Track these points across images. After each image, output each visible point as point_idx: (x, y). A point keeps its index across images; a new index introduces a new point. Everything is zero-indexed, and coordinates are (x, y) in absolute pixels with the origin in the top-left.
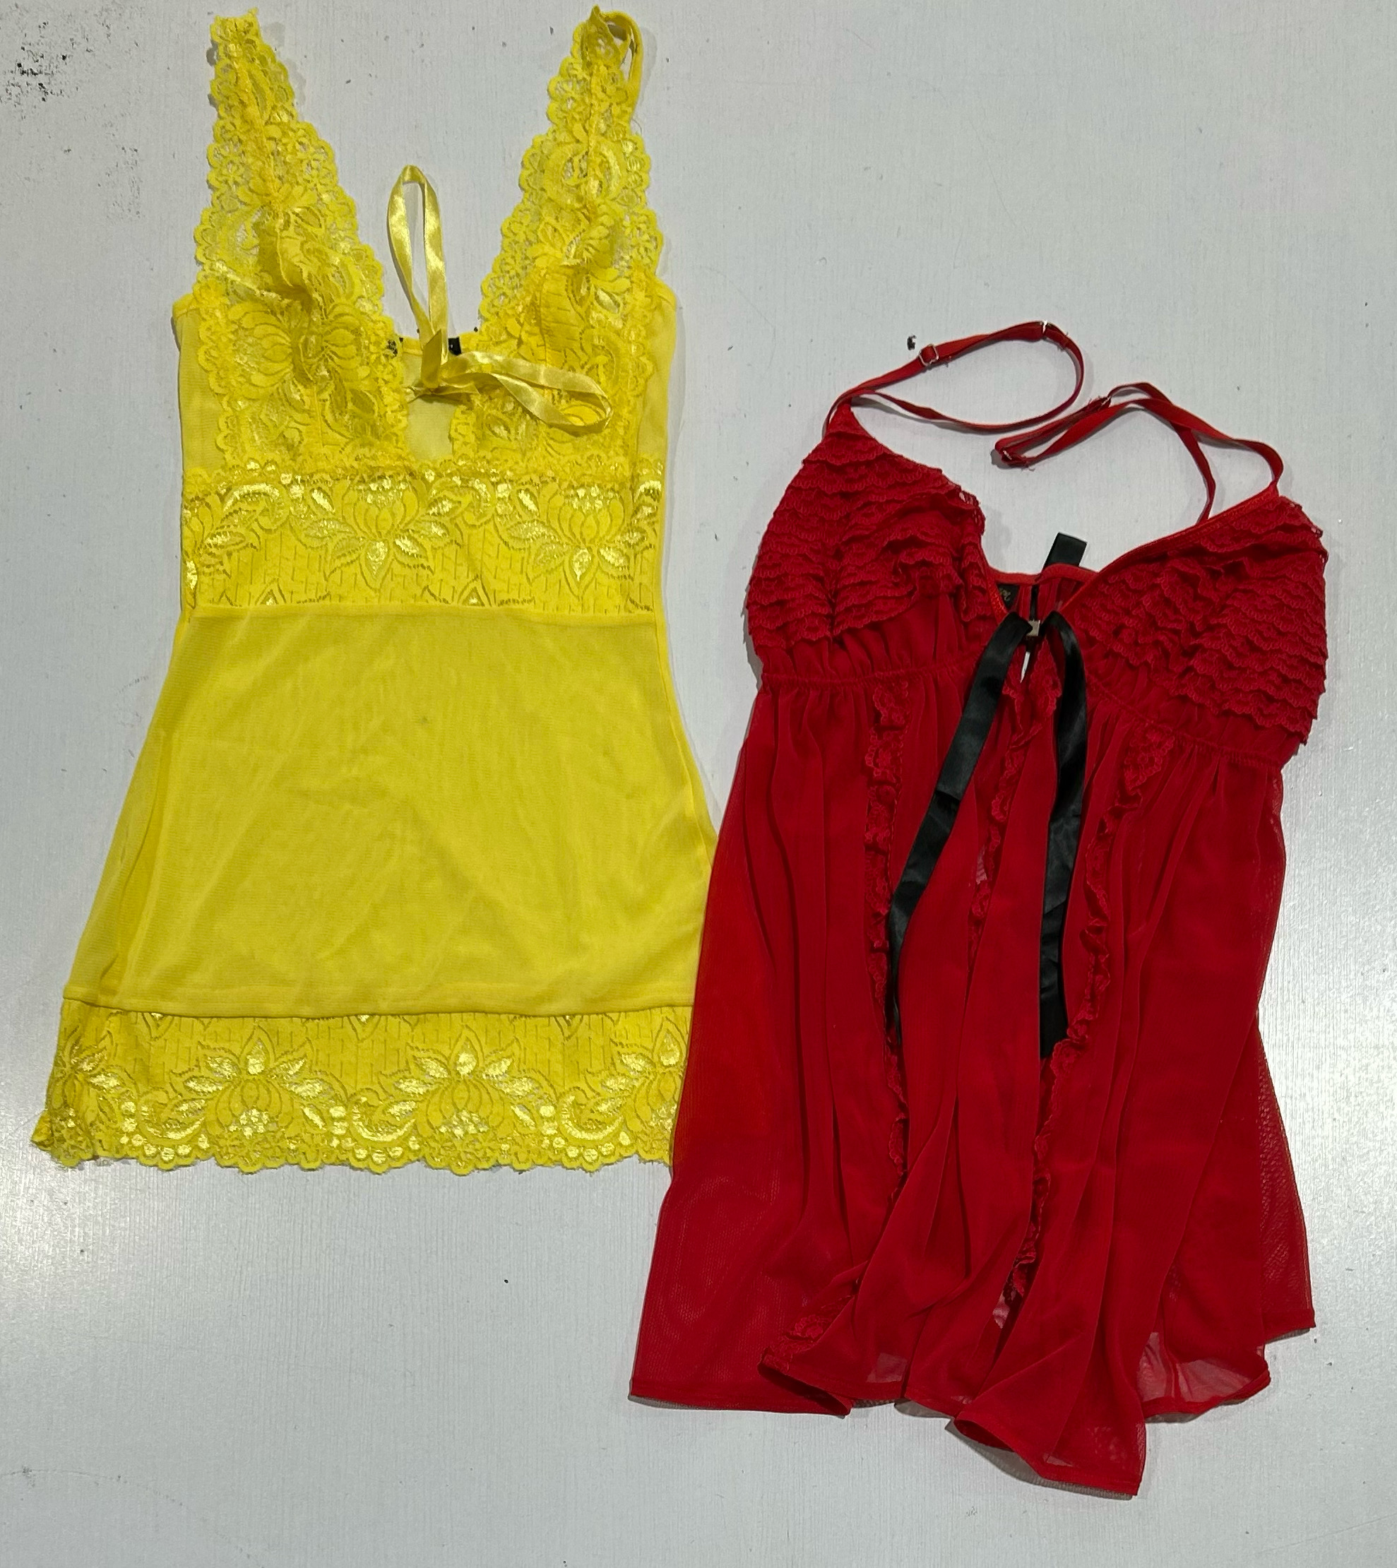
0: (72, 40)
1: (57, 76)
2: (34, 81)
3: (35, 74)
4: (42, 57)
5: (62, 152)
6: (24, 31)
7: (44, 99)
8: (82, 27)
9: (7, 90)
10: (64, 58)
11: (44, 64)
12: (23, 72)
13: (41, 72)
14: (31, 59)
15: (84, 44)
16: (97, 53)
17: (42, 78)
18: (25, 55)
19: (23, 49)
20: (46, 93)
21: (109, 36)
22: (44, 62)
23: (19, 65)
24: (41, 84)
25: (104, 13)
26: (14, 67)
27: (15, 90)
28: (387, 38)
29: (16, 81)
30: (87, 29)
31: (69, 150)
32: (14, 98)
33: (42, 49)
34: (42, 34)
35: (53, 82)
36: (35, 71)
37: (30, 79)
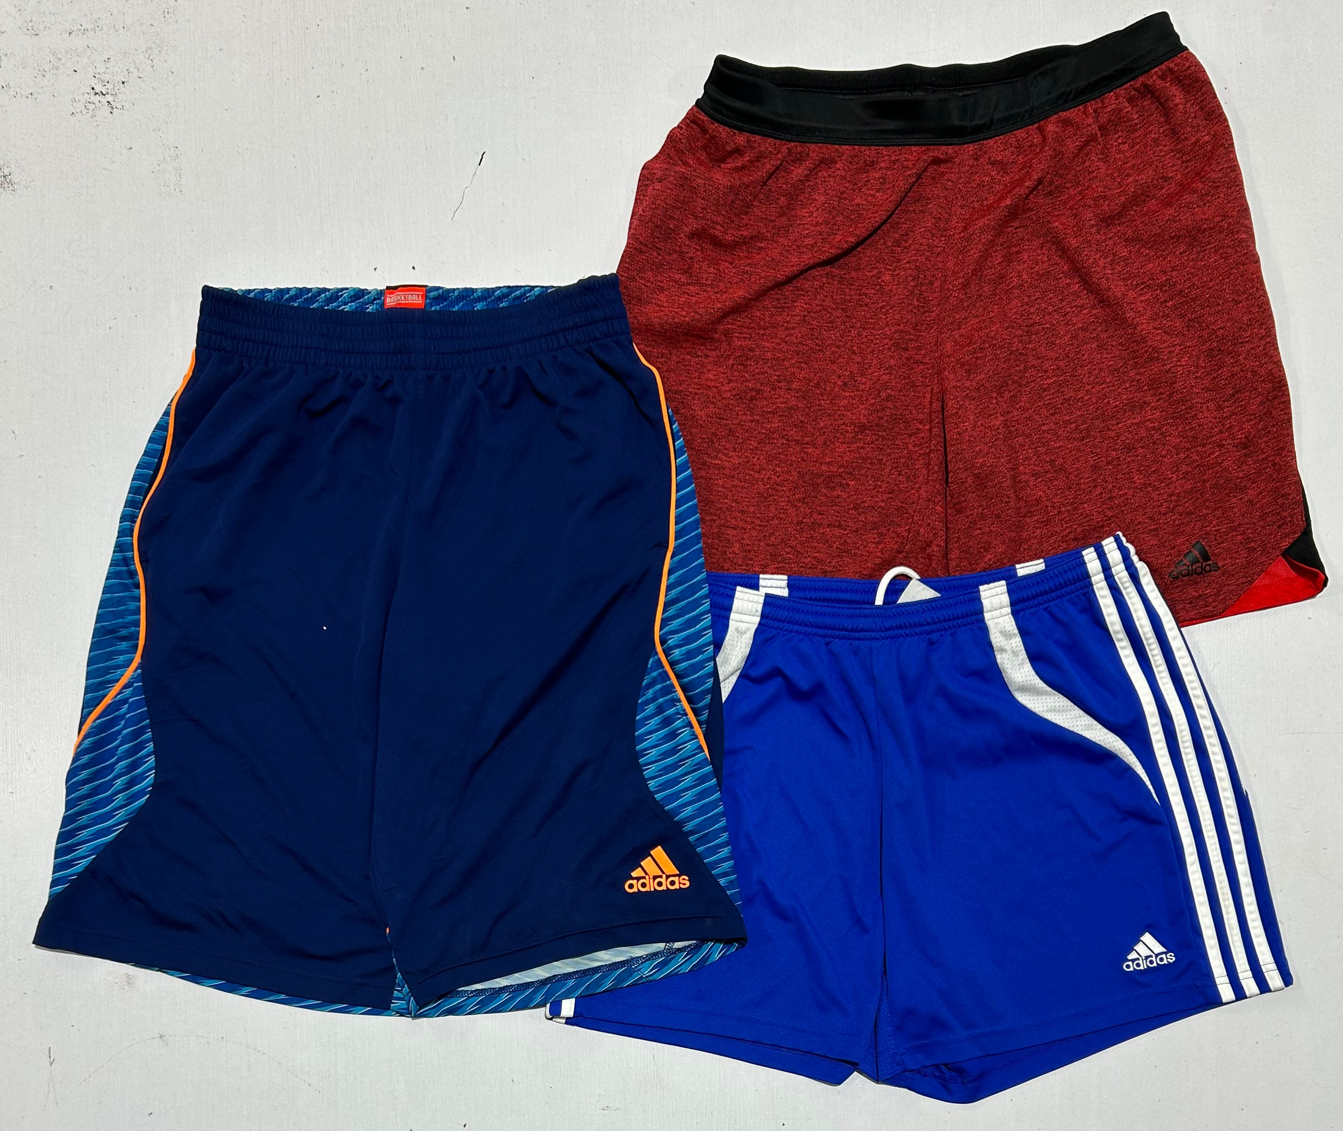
0: (127, 70)
1: (120, 96)
2: (104, 100)
3: (104, 95)
4: (108, 82)
5: (125, 151)
6: (95, 65)
7: (111, 113)
8: (134, 61)
9: (85, 106)
10: (123, 83)
11: (110, 88)
12: (96, 94)
13: (108, 93)
14: (101, 85)
15: (136, 73)
16: (145, 78)
17: (109, 98)
18: (96, 81)
19: (94, 77)
20: (113, 108)
21: (153, 67)
22: (108, 86)
23: (93, 89)
24: (108, 102)
25: (149, 52)
26: (89, 90)
27: (91, 107)
28: (342, 65)
29: (91, 100)
30: (138, 63)
31: (131, 148)
32: (91, 112)
33: (107, 77)
34: (107, 66)
35: (117, 100)
36: (104, 93)
37: (101, 98)
